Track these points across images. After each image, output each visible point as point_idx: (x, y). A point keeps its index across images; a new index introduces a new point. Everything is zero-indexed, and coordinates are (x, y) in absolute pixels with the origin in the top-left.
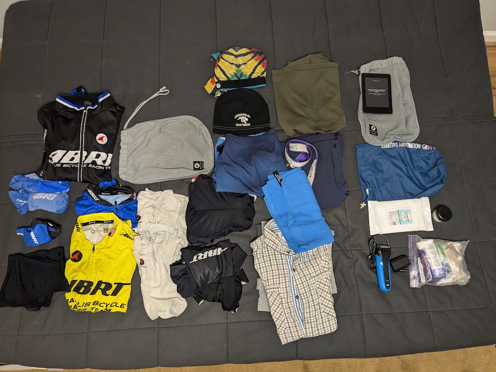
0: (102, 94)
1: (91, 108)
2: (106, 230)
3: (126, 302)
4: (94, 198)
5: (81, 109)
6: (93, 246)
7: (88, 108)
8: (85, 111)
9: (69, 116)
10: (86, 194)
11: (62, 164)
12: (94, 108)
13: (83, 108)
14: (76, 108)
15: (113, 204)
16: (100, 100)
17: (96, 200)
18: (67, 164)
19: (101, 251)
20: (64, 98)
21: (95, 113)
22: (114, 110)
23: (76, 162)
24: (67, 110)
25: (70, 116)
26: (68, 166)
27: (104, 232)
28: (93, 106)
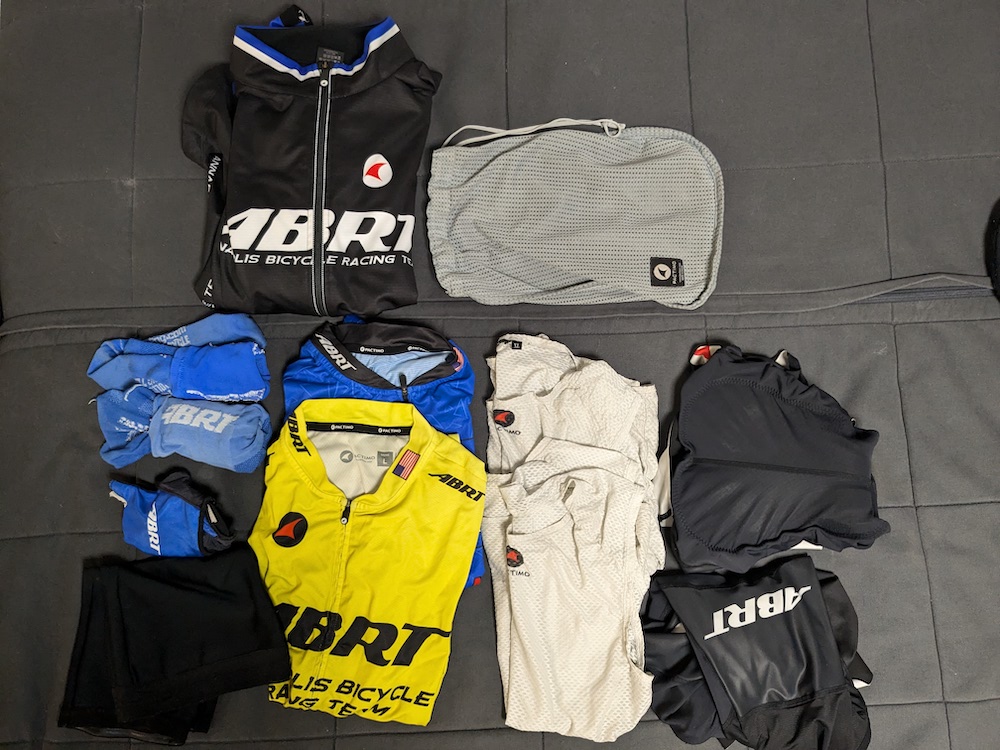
0: (378, 24)
1: (342, 72)
2: (384, 457)
3: (434, 687)
4: (338, 362)
5: (311, 74)
6: (345, 503)
7: (334, 71)
8: (324, 83)
9: (278, 98)
10: (312, 350)
11: (264, 254)
12: (350, 73)
13: (316, 73)
14: (295, 73)
15: (395, 381)
16: (374, 45)
17: (343, 368)
18: (276, 253)
19: (369, 523)
20: (259, 37)
21: (356, 88)
22: (414, 80)
23: (304, 248)
24: (269, 77)
25: (280, 99)
26: (280, 260)
27: (380, 464)
28: (348, 65)
